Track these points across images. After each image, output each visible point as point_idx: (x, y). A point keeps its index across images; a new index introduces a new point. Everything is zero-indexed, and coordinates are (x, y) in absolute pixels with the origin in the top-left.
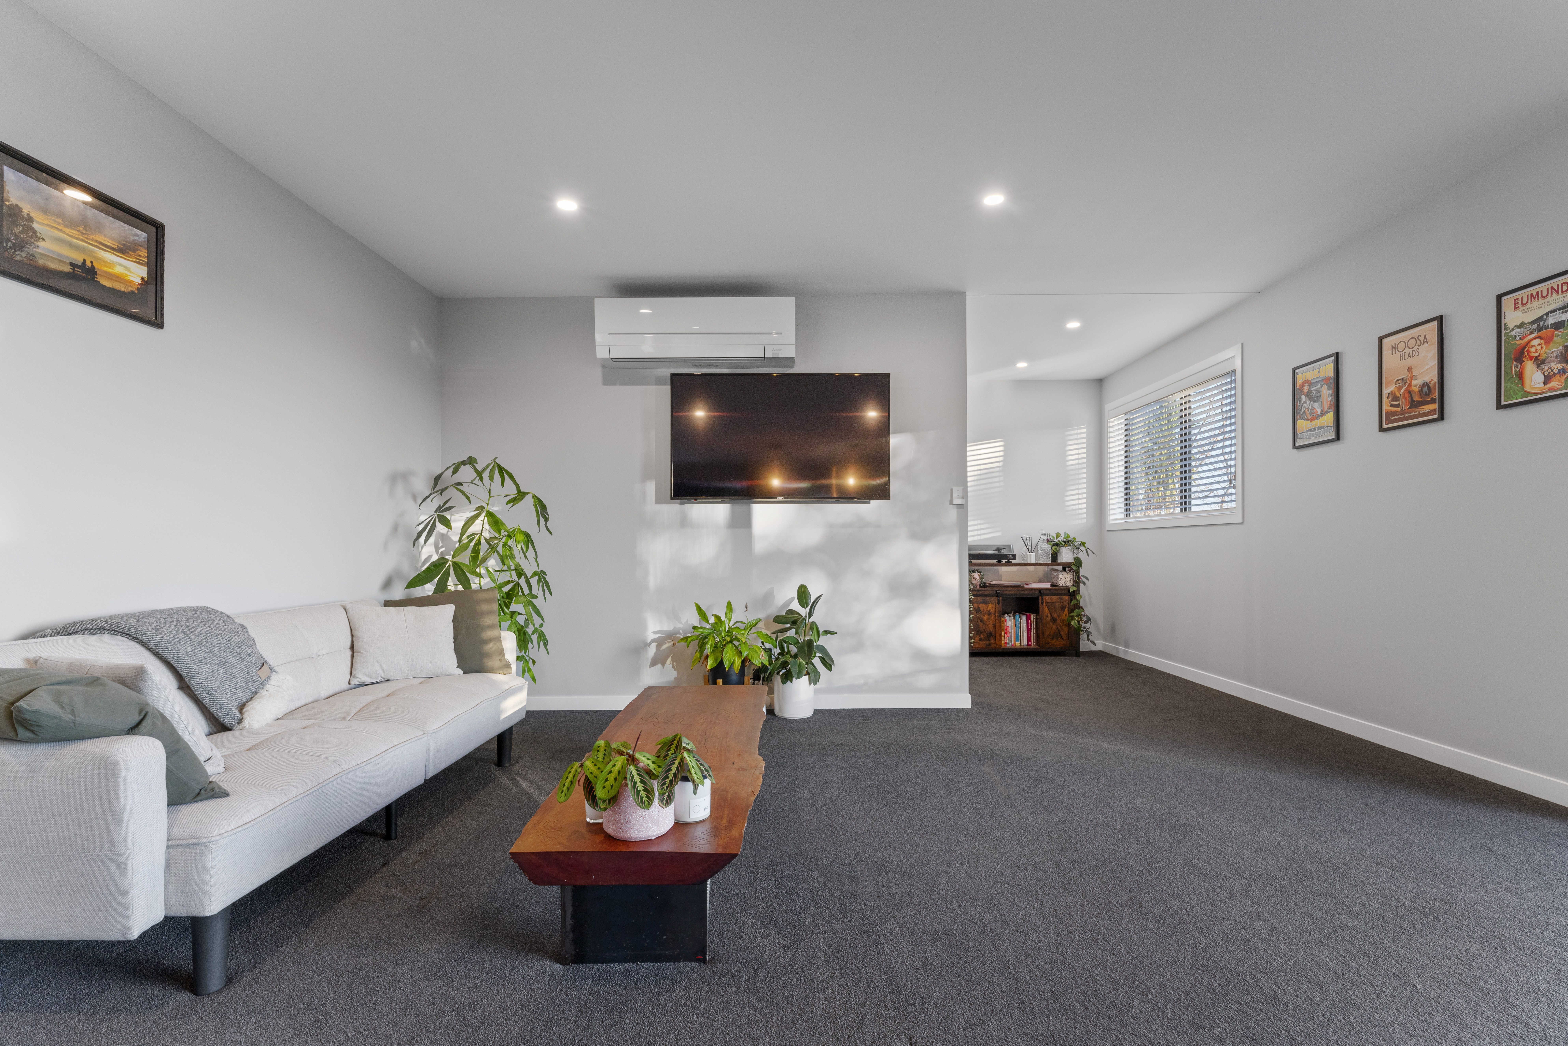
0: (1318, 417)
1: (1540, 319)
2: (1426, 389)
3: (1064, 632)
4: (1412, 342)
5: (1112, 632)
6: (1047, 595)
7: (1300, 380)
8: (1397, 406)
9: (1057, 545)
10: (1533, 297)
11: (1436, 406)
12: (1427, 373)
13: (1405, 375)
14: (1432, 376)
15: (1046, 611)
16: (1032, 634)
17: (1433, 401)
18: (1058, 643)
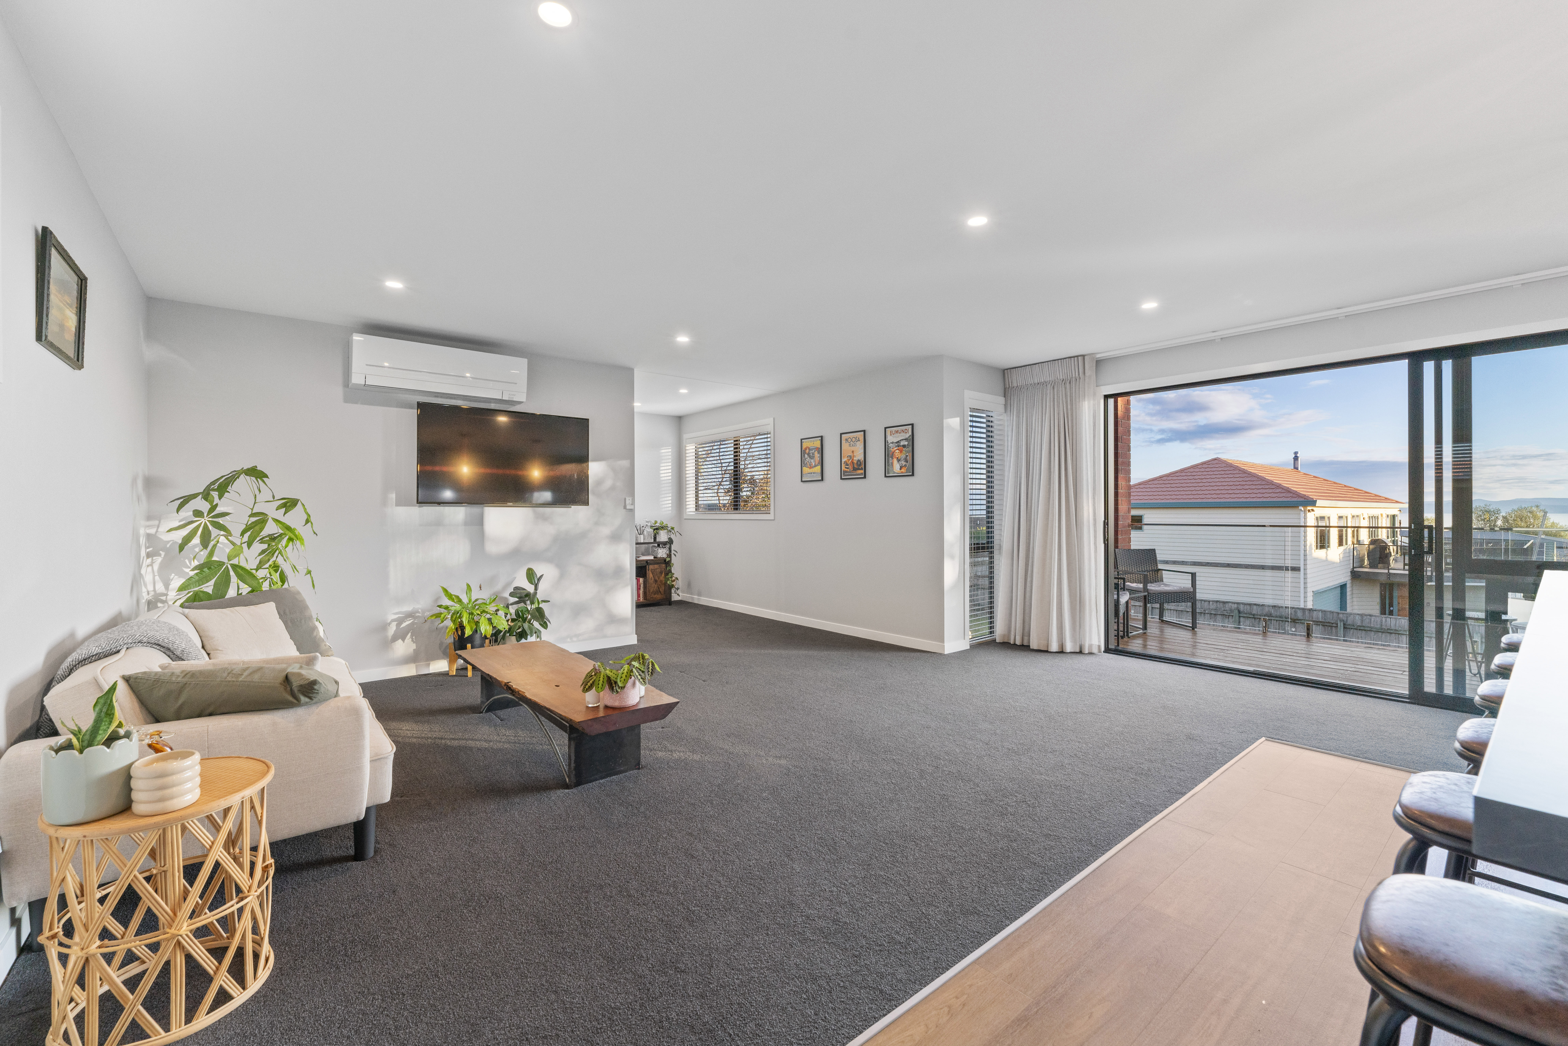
0: (813, 467)
1: (898, 442)
2: (859, 463)
3: (662, 589)
4: (854, 439)
5: (689, 586)
6: (651, 564)
7: (804, 446)
8: (848, 468)
9: (657, 529)
10: (897, 432)
11: (863, 471)
12: (860, 457)
13: (851, 454)
14: (861, 457)
15: (651, 575)
16: (641, 592)
17: (862, 469)
18: (658, 597)
